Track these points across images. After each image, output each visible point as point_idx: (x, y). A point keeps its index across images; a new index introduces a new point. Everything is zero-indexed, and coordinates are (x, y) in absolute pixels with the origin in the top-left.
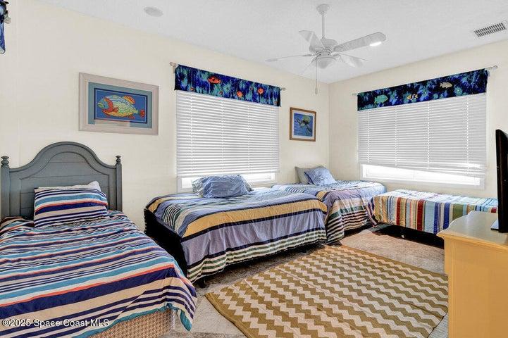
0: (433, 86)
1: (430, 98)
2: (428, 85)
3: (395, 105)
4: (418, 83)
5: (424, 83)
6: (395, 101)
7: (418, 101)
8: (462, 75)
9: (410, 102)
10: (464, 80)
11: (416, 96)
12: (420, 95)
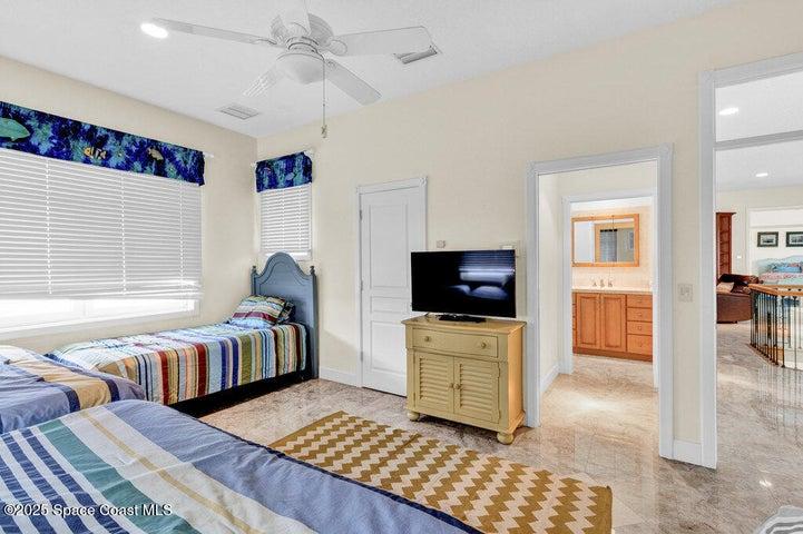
0: (134, 148)
1: (127, 166)
2: (125, 143)
3: (47, 155)
4: (108, 130)
5: (119, 135)
6: (45, 147)
7: (105, 164)
8: (176, 148)
9: (87, 161)
10: (178, 157)
11: (103, 154)
12: (109, 155)
